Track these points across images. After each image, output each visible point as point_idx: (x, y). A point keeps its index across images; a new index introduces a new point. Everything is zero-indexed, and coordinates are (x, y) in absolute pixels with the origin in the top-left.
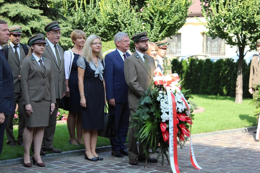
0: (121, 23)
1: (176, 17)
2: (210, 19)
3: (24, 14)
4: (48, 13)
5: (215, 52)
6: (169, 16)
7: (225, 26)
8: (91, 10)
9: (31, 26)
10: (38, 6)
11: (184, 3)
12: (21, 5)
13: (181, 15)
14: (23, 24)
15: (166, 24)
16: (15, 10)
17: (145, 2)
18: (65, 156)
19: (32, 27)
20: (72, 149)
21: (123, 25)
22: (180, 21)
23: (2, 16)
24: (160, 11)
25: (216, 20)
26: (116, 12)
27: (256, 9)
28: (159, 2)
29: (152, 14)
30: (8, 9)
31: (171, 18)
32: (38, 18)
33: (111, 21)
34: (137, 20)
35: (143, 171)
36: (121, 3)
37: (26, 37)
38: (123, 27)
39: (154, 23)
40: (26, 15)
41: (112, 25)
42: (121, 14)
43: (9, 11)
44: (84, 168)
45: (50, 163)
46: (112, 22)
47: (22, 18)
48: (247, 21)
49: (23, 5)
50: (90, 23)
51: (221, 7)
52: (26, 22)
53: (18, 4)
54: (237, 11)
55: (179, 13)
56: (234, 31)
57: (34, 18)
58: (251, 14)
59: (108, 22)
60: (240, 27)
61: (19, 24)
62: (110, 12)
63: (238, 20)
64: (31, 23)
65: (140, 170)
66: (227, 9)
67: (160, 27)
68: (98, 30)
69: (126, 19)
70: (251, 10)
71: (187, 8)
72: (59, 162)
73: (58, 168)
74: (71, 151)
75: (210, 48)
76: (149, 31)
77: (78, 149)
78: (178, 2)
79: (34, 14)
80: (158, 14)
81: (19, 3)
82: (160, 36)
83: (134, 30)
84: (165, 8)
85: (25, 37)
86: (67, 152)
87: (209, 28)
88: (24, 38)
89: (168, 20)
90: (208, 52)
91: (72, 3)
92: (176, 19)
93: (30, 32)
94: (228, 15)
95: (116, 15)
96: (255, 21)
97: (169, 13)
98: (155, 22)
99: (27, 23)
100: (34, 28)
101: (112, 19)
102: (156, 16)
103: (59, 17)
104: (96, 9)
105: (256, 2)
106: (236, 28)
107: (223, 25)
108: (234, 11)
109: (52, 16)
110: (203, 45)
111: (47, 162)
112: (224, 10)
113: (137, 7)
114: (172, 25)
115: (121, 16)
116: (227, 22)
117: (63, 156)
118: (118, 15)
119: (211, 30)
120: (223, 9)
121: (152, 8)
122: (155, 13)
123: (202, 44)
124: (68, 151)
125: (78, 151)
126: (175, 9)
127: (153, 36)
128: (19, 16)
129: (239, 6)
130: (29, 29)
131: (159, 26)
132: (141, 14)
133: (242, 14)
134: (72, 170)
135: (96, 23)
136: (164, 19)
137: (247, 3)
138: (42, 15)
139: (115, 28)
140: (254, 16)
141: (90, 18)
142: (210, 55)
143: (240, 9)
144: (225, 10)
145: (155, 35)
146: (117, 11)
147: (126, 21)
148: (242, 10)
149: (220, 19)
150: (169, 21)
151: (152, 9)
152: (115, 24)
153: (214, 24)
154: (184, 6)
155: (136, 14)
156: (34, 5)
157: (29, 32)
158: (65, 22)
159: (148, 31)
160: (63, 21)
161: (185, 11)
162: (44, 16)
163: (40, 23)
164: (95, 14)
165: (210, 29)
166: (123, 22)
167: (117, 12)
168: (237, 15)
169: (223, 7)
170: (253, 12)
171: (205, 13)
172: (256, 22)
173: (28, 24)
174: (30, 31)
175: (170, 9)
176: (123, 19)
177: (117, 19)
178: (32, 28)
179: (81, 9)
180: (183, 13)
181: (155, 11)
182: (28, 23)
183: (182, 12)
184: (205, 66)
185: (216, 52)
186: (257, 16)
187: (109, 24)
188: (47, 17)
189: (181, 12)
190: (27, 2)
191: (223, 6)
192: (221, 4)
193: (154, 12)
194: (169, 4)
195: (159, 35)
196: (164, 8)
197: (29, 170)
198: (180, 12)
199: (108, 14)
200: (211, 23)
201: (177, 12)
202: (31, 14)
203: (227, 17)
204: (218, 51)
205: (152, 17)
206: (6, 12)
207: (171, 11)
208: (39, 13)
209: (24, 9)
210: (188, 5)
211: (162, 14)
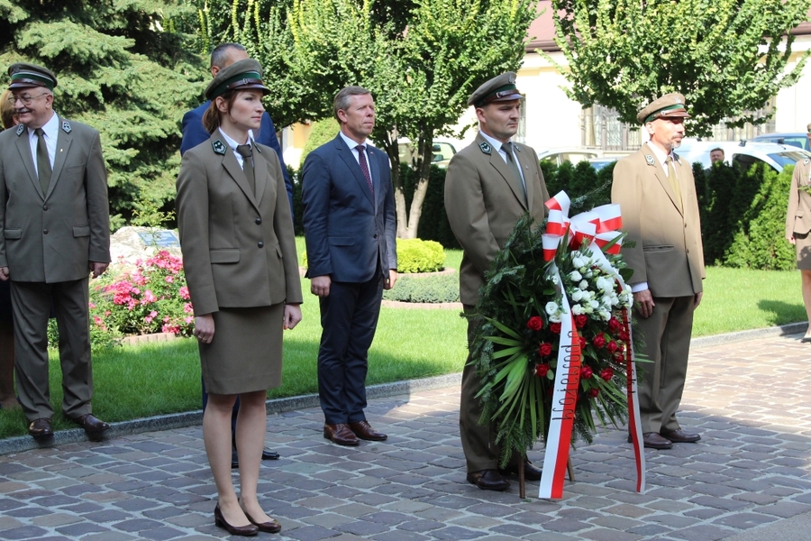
0: (347, 70)
1: (494, 52)
2: (576, 56)
3: (83, 49)
4: (151, 46)
5: (614, 144)
6: (473, 49)
7: (615, 73)
8: (273, 36)
9: (102, 81)
10: (121, 27)
11: (514, 13)
12: (74, 25)
13: (505, 46)
14: (80, 76)
15: (466, 69)
16: (58, 39)
17: (410, 11)
18: (141, 429)
19: (106, 85)
20: (162, 411)
21: (352, 74)
22: (504, 61)
23: (25, 56)
24: (450, 36)
25: (590, 56)
26: (333, 41)
27: (695, 26)
28: (447, 12)
29: (430, 43)
30: (40, 36)
31: (480, 54)
32: (122, 58)
33: (320, 66)
34: (388, 61)
35: (339, 470)
36: (346, 15)
37: (89, 112)
38: (353, 79)
39: (434, 68)
40: (87, 52)
41: (324, 74)
42: (346, 45)
43: (43, 40)
44: (184, 462)
45: (96, 450)
46: (324, 68)
47: (77, 60)
48: (672, 59)
49: (80, 24)
50: (272, 70)
51: (603, 22)
52: (89, 70)
53: (67, 23)
54: (644, 32)
55: (502, 41)
56: (637, 86)
57: (111, 58)
58: (682, 40)
59: (312, 68)
60: (654, 74)
61: (70, 76)
62: (316, 39)
63: (647, 55)
64: (101, 73)
65: (334, 465)
66: (619, 27)
67: (451, 79)
68: (293, 89)
69: (359, 58)
70: (682, 30)
71: (524, 28)
72: (121, 446)
73: (113, 464)
74: (158, 417)
75: (600, 133)
76: (421, 89)
77: (180, 412)
78: (497, 10)
79: (112, 49)
80: (445, 45)
81: (71, 19)
82: (451, 102)
83: (382, 87)
84: (462, 28)
85: (86, 111)
86: (148, 419)
87: (574, 78)
88: (84, 113)
89: (472, 60)
90: (598, 143)
91: (222, 20)
92: (493, 57)
93: (100, 96)
94: (620, 44)
95: (334, 50)
96: (693, 58)
97: (475, 40)
98: (436, 66)
99: (92, 73)
100: (109, 85)
101: (323, 59)
102: (440, 48)
103: (179, 57)
104: (285, 33)
105: (693, 7)
106: (643, 77)
107: (609, 71)
108: (636, 33)
109: (162, 53)
110: (584, 127)
111: (87, 448)
112: (611, 30)
113: (390, 25)
114: (484, 72)
115: (347, 52)
116: (618, 63)
117: (137, 431)
118: (338, 49)
119: (579, 84)
120: (609, 29)
121: (429, 29)
122: (438, 41)
123: (581, 123)
124: (151, 416)
125: (177, 415)
126: (489, 30)
127: (433, 103)
128: (68, 55)
129: (651, 18)
130: (97, 89)
131: (449, 77)
132: (401, 45)
133: (658, 39)
134: (147, 469)
135: (287, 71)
136: (462, 56)
137: (670, 11)
138: (132, 50)
139: (331, 83)
140: (690, 45)
141: (270, 58)
142: (602, 151)
143: (652, 26)
144: (614, 29)
145: (437, 99)
146: (335, 37)
147: (361, 63)
148: (657, 30)
149: (601, 56)
150: (475, 61)
151: (427, 31)
152: (332, 72)
153: (586, 67)
154: (514, 22)
155: (386, 44)
156: (111, 26)
157: (97, 96)
158: (195, 70)
159: (417, 90)
160: (190, 66)
161: (516, 35)
162: (138, 55)
163: (126, 74)
164: (284, 46)
165: (577, 80)
166: (351, 67)
167: (336, 40)
168: (645, 43)
169: (609, 21)
170: (686, 35)
171: (562, 40)
172: (694, 60)
173: (94, 77)
174: (101, 94)
175: (476, 29)
176: (351, 60)
177: (335, 58)
178: (104, 88)
179: (245, 35)
180: (513, 40)
181: (435, 36)
182: (95, 72)
183: (510, 39)
184: (575, 180)
185: (619, 144)
186: (699, 45)
187: (315, 72)
188: (147, 57)
189: (507, 37)
190: (92, 18)
191: (607, 19)
192: (603, 14)
193: (433, 38)
194: (472, 18)
195: (448, 100)
196: (459, 28)
197: (31, 470)
198: (503, 38)
199: (311, 47)
200: (578, 65)
201: (497, 38)
202: (102, 49)
203: (619, 48)
204: (622, 140)
205: (430, 51)
206: (35, 44)
207: (479, 35)
208: (122, 47)
209: (82, 35)
210: (525, 19)
211: (455, 43)
